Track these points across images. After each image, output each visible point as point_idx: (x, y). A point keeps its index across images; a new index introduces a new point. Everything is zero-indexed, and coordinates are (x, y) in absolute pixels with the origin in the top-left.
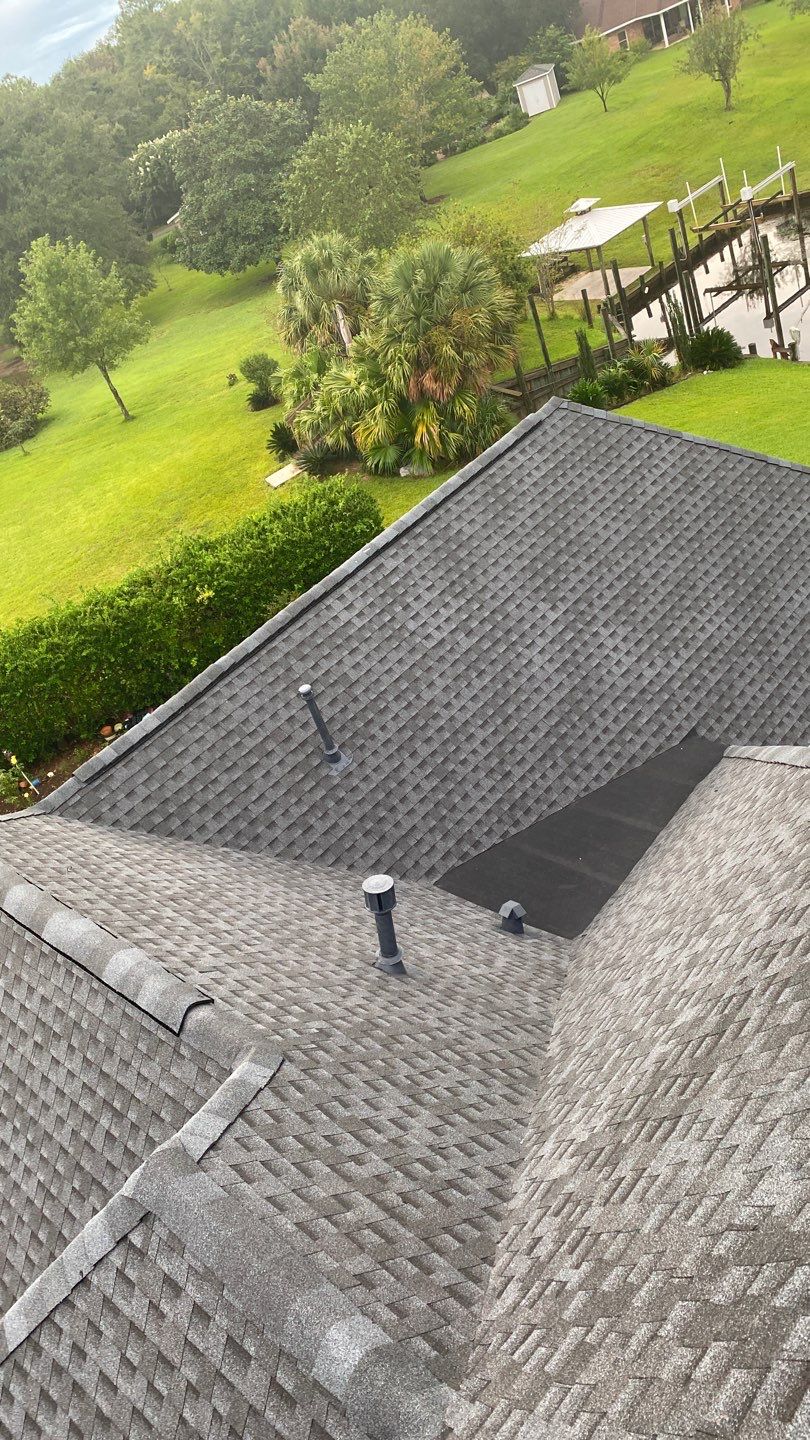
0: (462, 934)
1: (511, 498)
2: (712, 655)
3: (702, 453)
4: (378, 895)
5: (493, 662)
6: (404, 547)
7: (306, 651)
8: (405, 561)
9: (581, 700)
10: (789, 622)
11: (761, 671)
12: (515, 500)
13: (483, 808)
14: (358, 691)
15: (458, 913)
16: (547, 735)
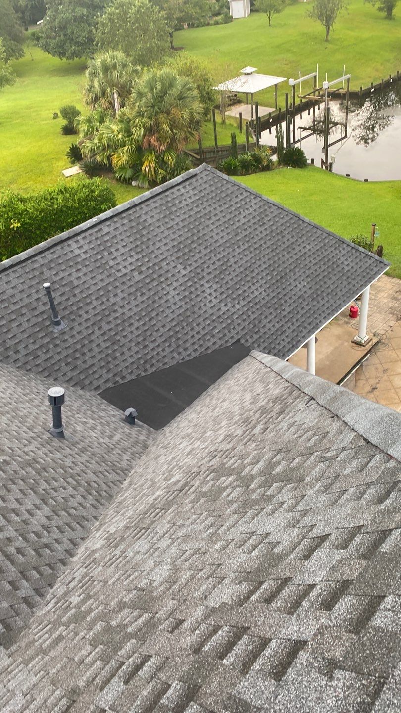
0: (103, 421)
1: (174, 209)
2: (255, 306)
3: (270, 207)
4: (55, 397)
5: (149, 290)
6: (115, 222)
7: (53, 265)
8: (114, 230)
9: (189, 316)
10: (293, 297)
11: (275, 317)
12: (176, 211)
13: (130, 360)
14: (77, 291)
15: (104, 410)
16: (169, 330)
